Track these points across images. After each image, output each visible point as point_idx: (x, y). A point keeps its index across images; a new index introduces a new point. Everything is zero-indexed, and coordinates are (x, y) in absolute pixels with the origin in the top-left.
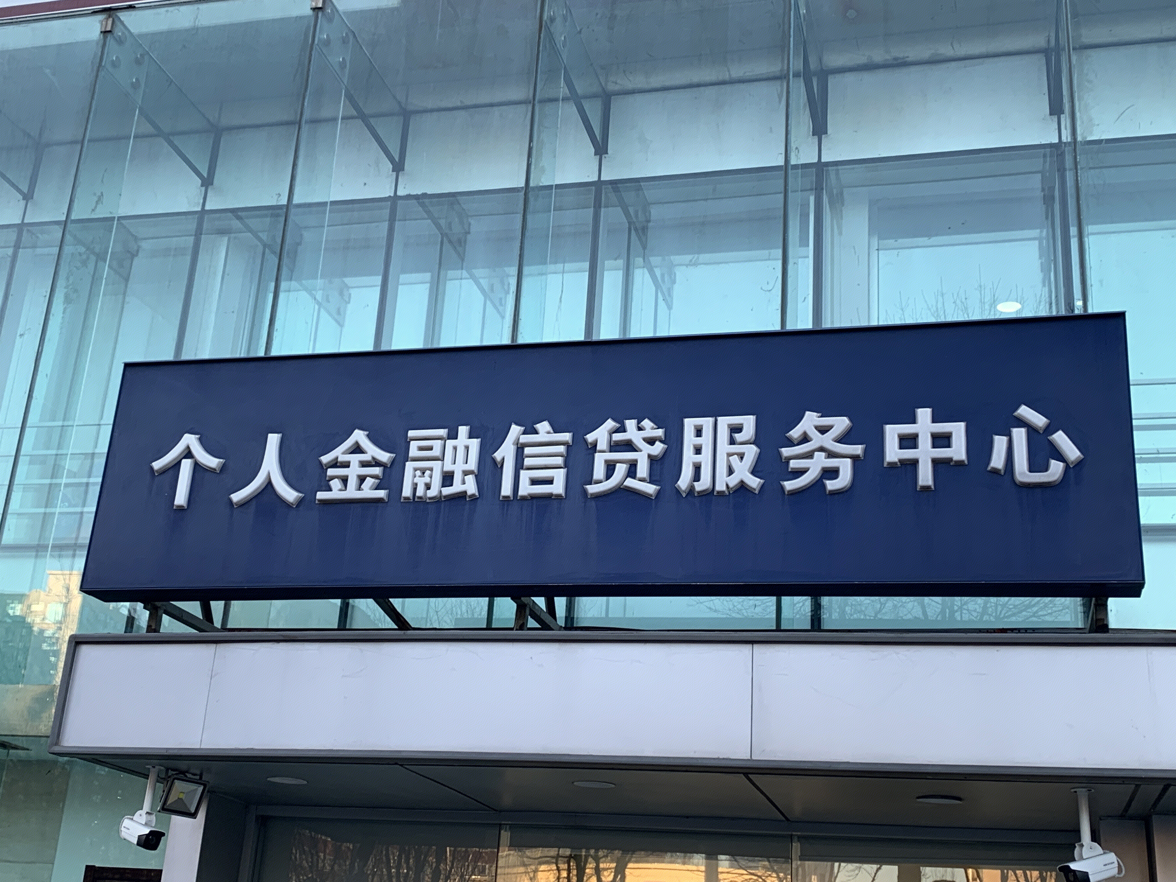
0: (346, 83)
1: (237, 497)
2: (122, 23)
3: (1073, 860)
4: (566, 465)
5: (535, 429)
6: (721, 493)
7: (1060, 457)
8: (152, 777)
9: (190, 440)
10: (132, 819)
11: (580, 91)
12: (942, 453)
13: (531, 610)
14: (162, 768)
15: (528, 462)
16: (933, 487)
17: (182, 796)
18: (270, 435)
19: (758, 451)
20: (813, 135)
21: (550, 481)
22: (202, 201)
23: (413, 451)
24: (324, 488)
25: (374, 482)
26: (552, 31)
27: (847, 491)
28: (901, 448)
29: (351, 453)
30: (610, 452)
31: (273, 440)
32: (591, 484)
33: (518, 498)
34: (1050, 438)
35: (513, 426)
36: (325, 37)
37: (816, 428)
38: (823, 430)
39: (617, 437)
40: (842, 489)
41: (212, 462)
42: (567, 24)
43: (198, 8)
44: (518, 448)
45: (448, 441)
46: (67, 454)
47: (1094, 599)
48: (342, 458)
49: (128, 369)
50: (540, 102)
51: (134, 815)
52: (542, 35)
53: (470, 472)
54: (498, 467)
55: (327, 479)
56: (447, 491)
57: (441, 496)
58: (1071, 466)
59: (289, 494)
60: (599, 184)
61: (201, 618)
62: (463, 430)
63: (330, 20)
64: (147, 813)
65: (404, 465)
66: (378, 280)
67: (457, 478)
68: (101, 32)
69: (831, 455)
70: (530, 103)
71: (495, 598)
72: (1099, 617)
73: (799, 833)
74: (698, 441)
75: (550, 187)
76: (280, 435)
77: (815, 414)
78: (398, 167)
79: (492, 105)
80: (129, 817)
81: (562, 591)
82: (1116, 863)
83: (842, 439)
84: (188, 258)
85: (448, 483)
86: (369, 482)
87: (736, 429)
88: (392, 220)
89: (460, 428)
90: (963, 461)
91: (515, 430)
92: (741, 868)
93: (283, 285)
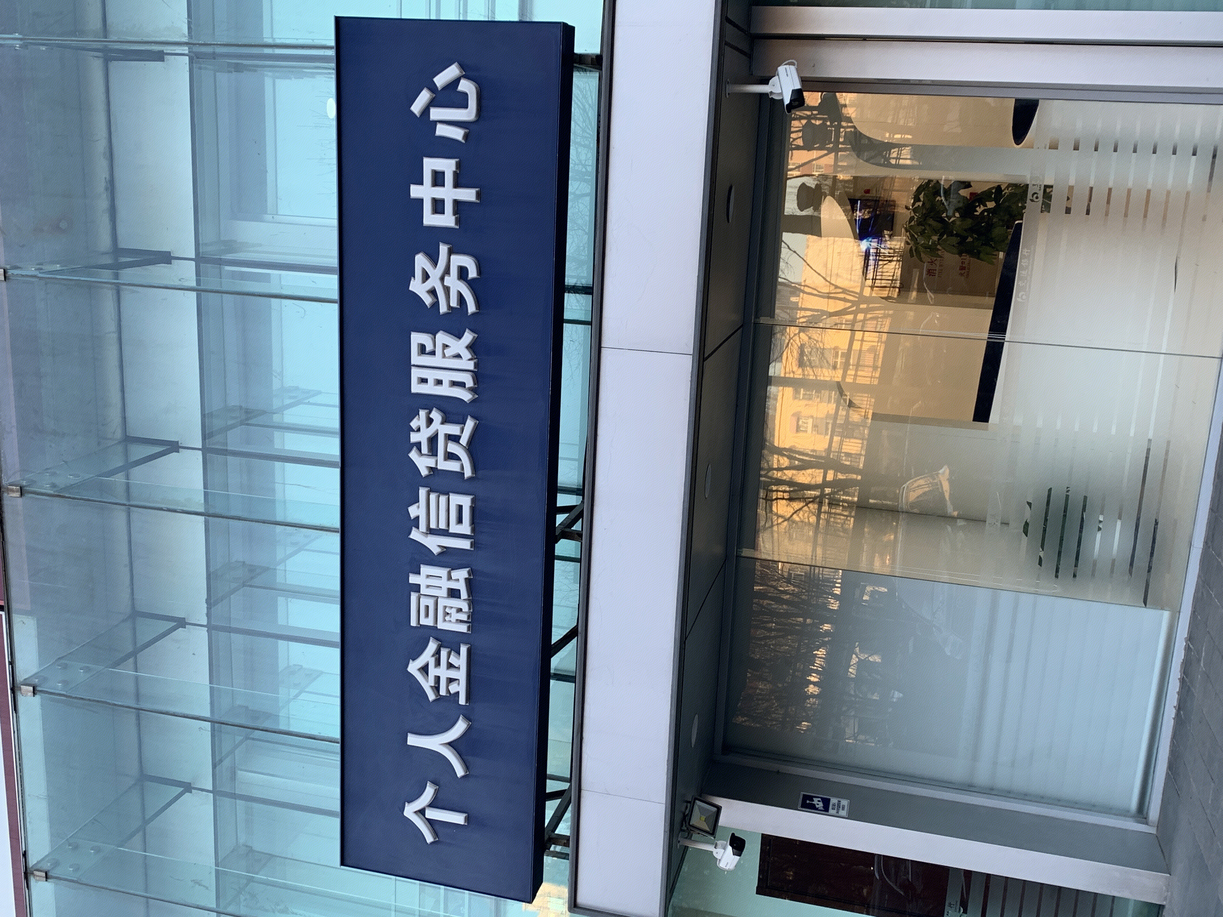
0: (103, 667)
1: (460, 772)
2: (38, 862)
3: (782, 101)
4: (447, 493)
5: (415, 519)
6: (476, 365)
7: (456, 82)
8: (687, 843)
9: (410, 811)
10: (720, 860)
11: (120, 464)
12: (449, 179)
13: (566, 527)
14: (680, 836)
15: (442, 526)
16: (477, 189)
17: (703, 818)
18: (408, 743)
19: (441, 332)
20: (171, 264)
21: (460, 508)
22: (204, 793)
23: (428, 622)
24: (457, 698)
25: (453, 655)
26: (64, 486)
27: (478, 261)
28: (443, 213)
29: (428, 675)
30: (437, 456)
31: (413, 740)
32: (464, 473)
33: (473, 535)
34: (439, 89)
35: (411, 536)
36: (60, 684)
37: (424, 282)
38: (426, 276)
39: (425, 449)
40: (476, 264)
41: (429, 792)
42: (58, 472)
43: (29, 795)
44: (430, 533)
45: (422, 592)
46: (419, 911)
47: (575, 65)
48: (432, 682)
49: (347, 861)
50: (129, 500)
51: (717, 859)
52: (67, 495)
53: (449, 574)
54: (446, 551)
55: (448, 695)
56: (464, 594)
57: (468, 600)
58: (464, 73)
59: (460, 727)
60: (205, 450)
61: (560, 800)
62: (413, 579)
63: (45, 679)
64: (715, 848)
65: (440, 630)
66: (281, 643)
67: (454, 585)
68: (46, 881)
69: (447, 271)
70: (129, 508)
71: (556, 554)
72: (590, 60)
73: (753, 317)
74: (431, 381)
75: (206, 494)
76: (409, 735)
77: (412, 282)
78: (182, 623)
79: (130, 542)
80: (718, 863)
81: (552, 499)
82: (786, 66)
83: (434, 261)
84: (256, 805)
85: (457, 593)
86: (453, 660)
87: (422, 349)
88: (230, 630)
89: (410, 582)
90: (457, 163)
91: (415, 535)
92: (781, 356)
93: (282, 727)
